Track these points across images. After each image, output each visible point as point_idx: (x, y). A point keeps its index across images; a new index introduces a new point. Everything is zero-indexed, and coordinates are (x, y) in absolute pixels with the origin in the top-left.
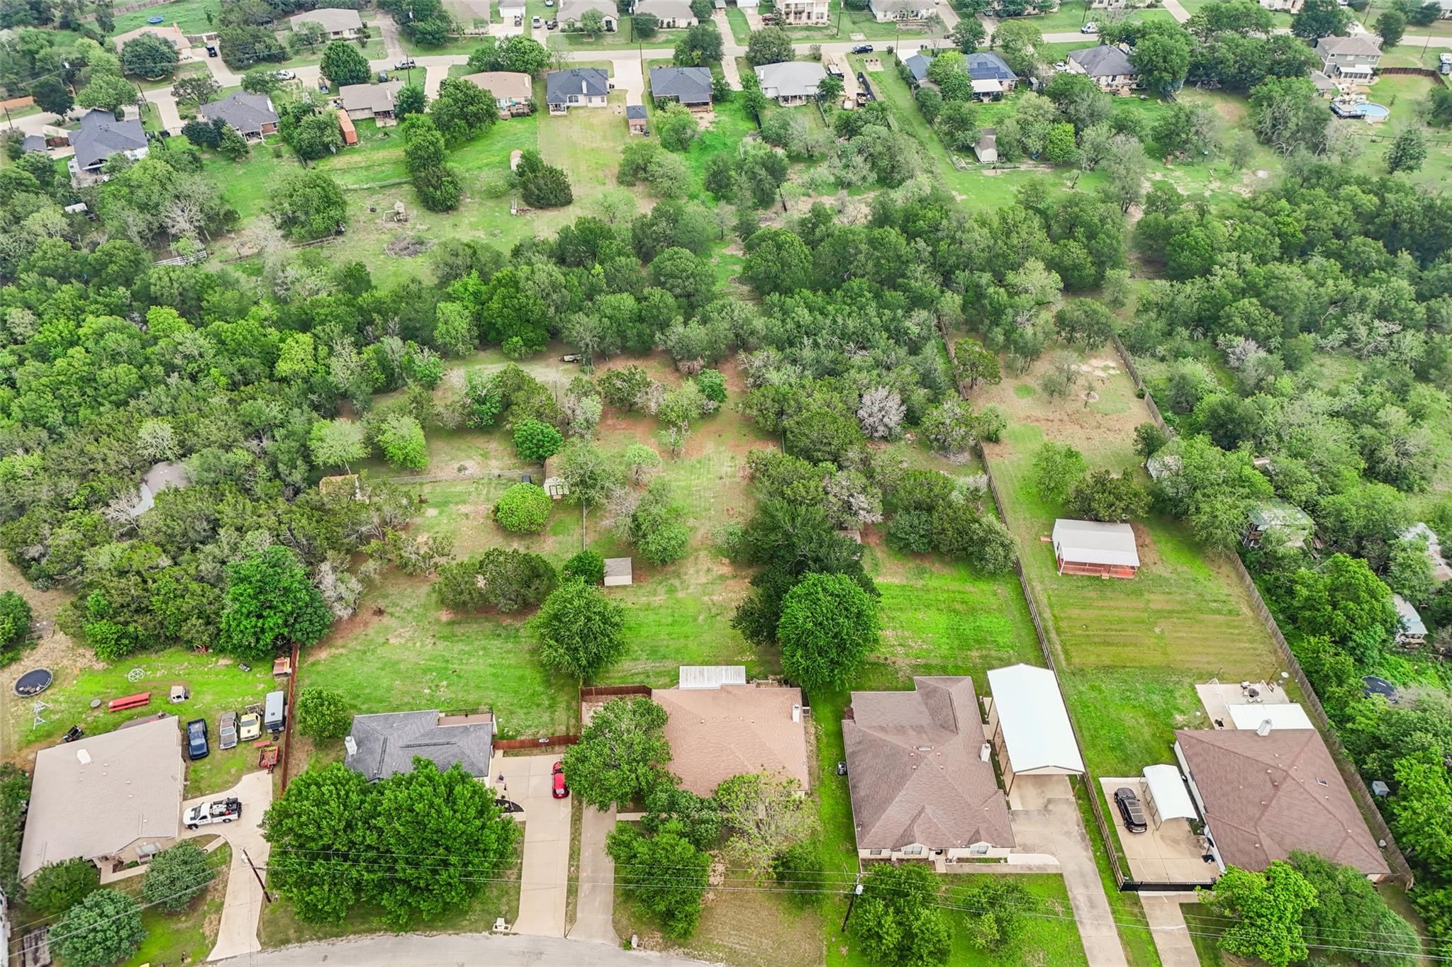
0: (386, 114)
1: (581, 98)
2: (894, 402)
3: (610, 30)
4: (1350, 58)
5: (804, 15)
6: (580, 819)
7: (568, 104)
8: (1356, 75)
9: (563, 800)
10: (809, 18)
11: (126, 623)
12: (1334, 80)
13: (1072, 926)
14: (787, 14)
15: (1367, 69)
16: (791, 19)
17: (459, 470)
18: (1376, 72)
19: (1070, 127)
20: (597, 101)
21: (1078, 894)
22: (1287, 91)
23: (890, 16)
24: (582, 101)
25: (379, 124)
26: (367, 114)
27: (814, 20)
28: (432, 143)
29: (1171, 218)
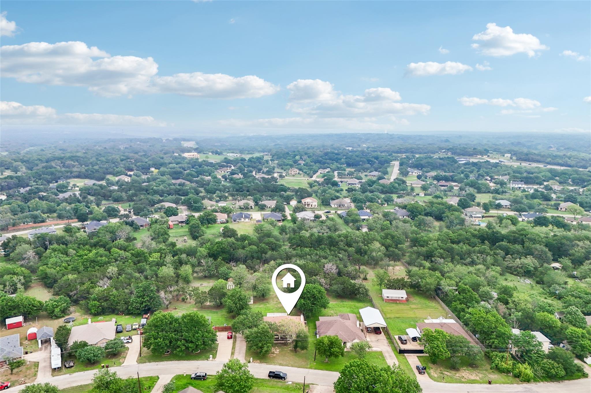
0: (182, 222)
1: (242, 219)
2: (334, 267)
3: (252, 208)
4: (474, 213)
5: (310, 205)
6: (236, 342)
7: (238, 221)
8: (477, 217)
9: (230, 340)
10: (312, 206)
11: (101, 303)
12: (471, 219)
13: (384, 360)
14: (305, 205)
15: (480, 216)
16: (306, 206)
17: (201, 285)
18: (483, 217)
19: (388, 222)
20: (247, 220)
21: (386, 355)
22: (452, 214)
23: (336, 206)
24: (243, 220)
25: (180, 225)
26: (177, 223)
27: (313, 207)
28: (197, 223)
29: (418, 236)
